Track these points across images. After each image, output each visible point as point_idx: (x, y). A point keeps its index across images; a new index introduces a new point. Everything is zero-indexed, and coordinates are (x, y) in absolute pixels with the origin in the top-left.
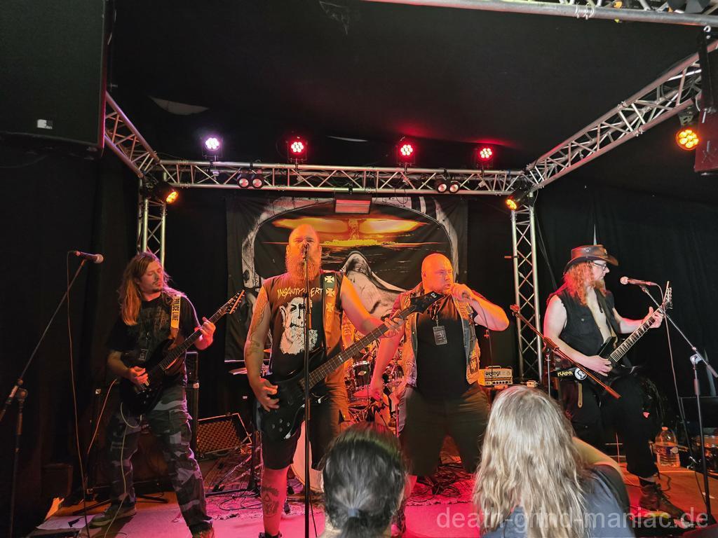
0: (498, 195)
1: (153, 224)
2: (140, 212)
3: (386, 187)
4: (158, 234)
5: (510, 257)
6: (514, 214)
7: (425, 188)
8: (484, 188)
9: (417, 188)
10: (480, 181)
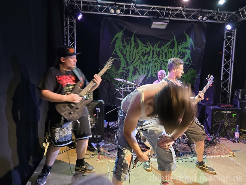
0: (221, 23)
1: (71, 30)
2: (65, 24)
3: (173, 17)
4: (73, 35)
5: (222, 53)
6: (225, 32)
7: (190, 18)
8: (216, 20)
9: (187, 18)
10: (215, 16)
